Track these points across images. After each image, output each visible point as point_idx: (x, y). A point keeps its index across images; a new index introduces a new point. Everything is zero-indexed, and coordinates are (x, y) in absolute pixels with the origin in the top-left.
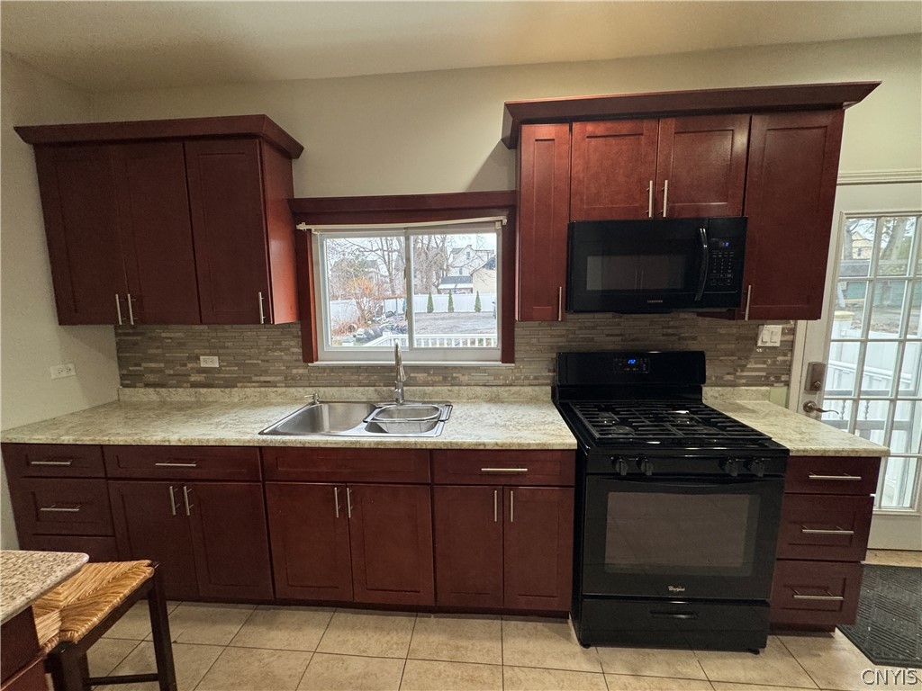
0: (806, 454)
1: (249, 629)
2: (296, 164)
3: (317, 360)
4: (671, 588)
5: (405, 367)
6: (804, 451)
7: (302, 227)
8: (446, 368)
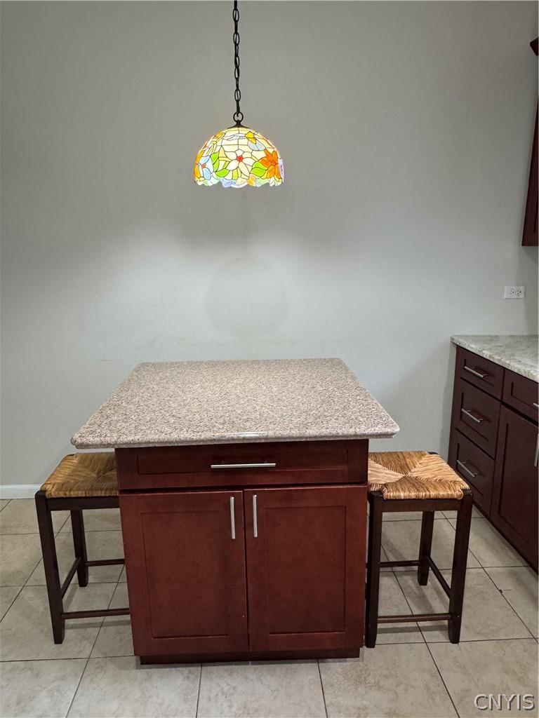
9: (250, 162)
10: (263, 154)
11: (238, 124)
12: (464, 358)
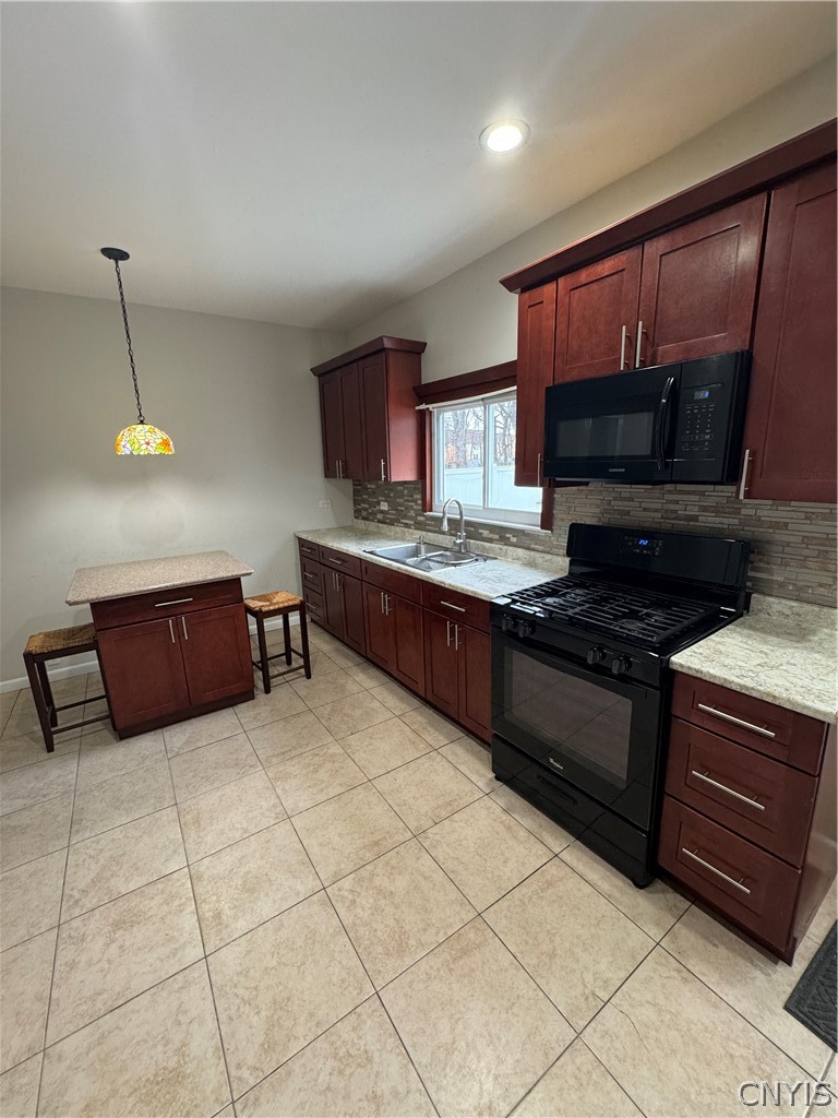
0: (699, 675)
1: (355, 668)
2: (424, 356)
3: (431, 510)
4: (552, 760)
5: (449, 520)
6: (697, 671)
7: (423, 407)
8: (502, 528)
9: (154, 445)
10: (161, 441)
11: (142, 422)
12: (302, 543)
